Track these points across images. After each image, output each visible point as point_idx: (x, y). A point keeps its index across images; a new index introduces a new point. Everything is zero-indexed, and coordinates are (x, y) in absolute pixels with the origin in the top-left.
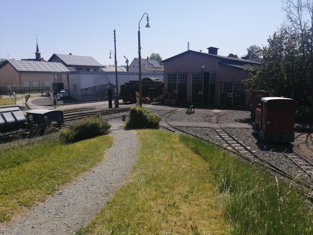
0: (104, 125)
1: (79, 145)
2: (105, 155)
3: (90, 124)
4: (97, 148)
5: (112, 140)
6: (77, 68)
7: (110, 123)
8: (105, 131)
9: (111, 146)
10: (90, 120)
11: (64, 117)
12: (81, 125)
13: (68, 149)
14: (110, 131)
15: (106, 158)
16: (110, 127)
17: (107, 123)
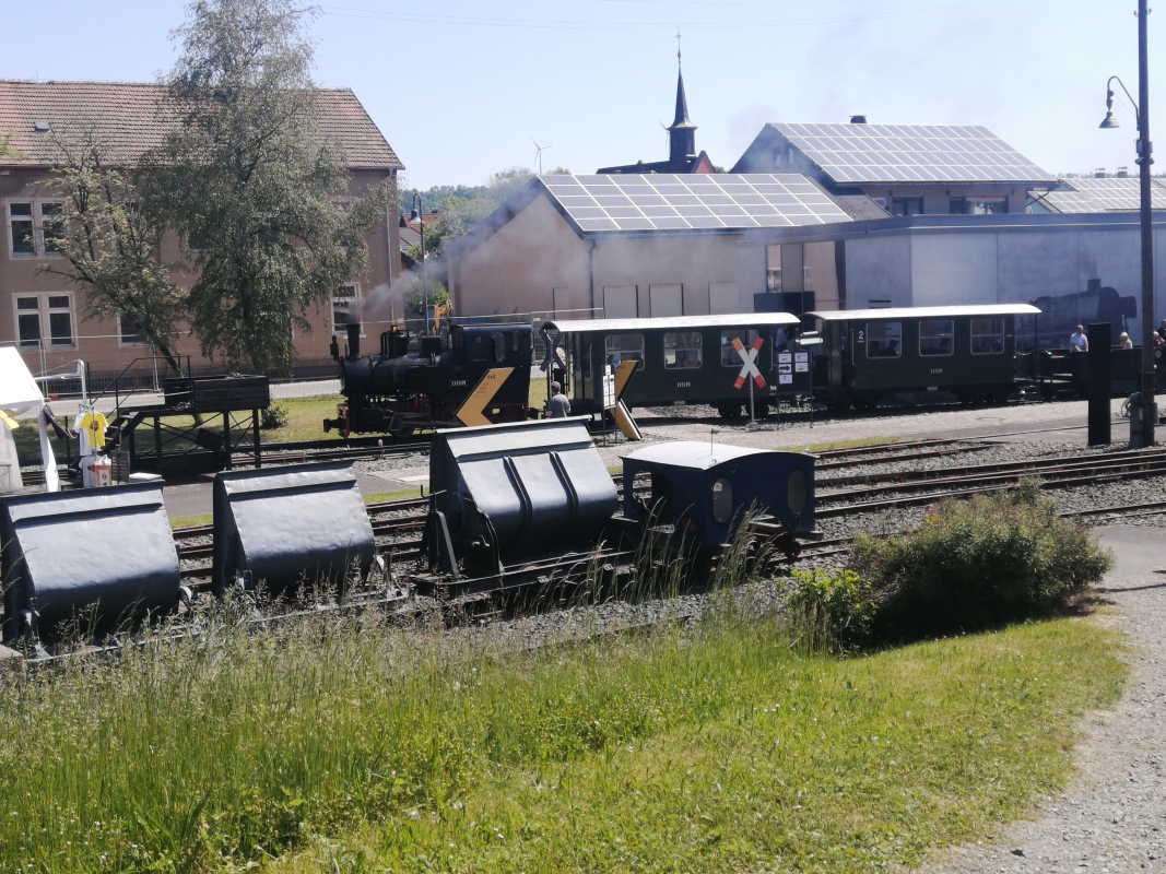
0: (1066, 553)
1: (911, 664)
2: (1083, 750)
3: (978, 539)
4: (1031, 702)
5: (1120, 656)
6: (895, 201)
7: (1103, 541)
8: (1072, 592)
9: (1118, 693)
10: (980, 520)
11: (819, 493)
12: (917, 547)
13: (849, 684)
14: (1103, 596)
15: (1089, 770)
16: (1103, 569)
17: (1083, 541)
